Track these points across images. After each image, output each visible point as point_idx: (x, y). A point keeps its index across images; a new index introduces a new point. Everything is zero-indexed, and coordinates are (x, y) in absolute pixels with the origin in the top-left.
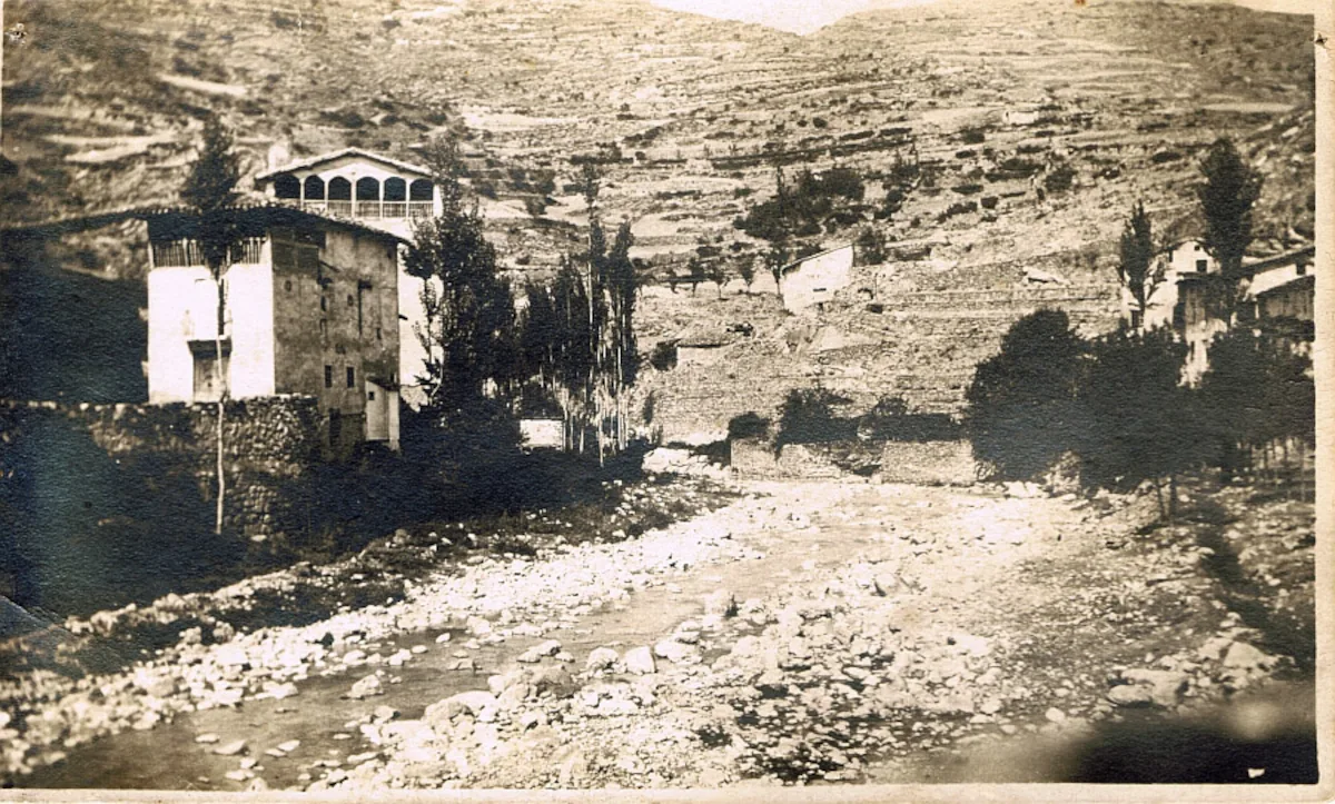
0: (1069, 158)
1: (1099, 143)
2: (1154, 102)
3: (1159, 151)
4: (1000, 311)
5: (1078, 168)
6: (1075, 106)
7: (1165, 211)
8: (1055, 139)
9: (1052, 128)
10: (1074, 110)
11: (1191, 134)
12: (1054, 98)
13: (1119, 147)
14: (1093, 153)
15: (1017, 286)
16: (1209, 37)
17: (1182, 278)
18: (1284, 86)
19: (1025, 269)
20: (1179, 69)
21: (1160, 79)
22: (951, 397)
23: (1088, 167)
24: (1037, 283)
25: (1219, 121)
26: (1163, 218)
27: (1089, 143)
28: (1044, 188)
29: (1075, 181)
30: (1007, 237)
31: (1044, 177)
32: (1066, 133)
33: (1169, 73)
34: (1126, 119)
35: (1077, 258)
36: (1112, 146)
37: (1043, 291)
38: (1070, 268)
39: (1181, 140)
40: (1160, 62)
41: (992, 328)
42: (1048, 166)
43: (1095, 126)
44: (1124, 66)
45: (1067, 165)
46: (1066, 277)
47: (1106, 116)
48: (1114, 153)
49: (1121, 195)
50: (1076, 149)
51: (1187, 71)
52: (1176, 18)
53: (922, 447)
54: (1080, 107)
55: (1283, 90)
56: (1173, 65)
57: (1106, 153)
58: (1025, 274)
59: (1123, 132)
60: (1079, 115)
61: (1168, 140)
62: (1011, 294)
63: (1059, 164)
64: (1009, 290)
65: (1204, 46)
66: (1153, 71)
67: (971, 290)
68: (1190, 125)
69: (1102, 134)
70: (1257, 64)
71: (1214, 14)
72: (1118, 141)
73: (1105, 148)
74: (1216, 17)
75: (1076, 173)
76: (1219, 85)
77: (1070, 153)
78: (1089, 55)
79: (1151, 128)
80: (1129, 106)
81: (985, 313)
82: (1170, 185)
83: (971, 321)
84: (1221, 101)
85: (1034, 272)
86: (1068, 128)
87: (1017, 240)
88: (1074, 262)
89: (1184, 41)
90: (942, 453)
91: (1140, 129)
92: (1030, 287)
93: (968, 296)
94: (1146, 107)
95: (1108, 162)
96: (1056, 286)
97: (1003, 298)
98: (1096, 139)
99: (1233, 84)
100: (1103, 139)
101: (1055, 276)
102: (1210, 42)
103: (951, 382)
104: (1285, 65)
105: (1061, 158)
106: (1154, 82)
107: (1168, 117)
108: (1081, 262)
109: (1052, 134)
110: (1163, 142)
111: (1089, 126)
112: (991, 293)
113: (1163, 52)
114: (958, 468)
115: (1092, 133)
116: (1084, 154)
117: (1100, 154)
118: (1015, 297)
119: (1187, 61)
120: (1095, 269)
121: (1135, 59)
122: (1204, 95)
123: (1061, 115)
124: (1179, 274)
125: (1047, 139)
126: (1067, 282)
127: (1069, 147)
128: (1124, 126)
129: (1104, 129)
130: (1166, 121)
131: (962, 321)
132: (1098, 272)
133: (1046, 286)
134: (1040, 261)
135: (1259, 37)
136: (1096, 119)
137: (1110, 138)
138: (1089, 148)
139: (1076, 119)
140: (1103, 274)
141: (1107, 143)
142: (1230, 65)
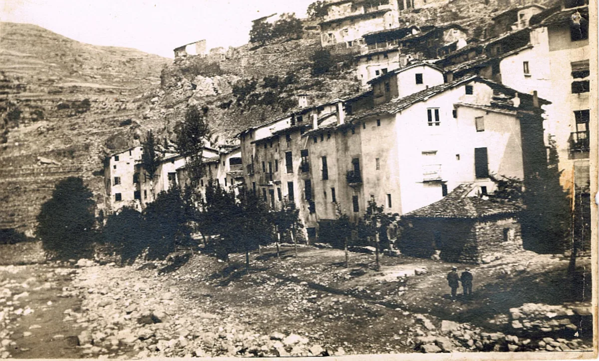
0: (18, 105)
1: (32, 98)
2: (53, 81)
3: (59, 103)
4: (28, 178)
5: (22, 110)
6: (17, 81)
7: (103, 132)
8: (10, 96)
9: (6, 90)
10: (16, 83)
11: (73, 96)
12: (5, 76)
13: (41, 101)
14: (29, 103)
15: (36, 166)
16: (63, 53)
17: (137, 163)
18: (95, 76)
19: (39, 158)
20: (51, 66)
21: (43, 70)
22: (11, 220)
23: (27, 109)
24: (45, 165)
25: (84, 91)
26: (102, 135)
27: (27, 98)
28: (7, 119)
29: (22, 116)
30: (26, 143)
31: (7, 113)
32: (14, 93)
33: (47, 67)
34: (42, 88)
35: (64, 153)
36: (37, 100)
37: (50, 168)
38: (62, 157)
39: (69, 99)
40: (43, 62)
41: (27, 186)
42: (8, 109)
43: (28, 91)
44: (26, 63)
45: (17, 108)
46: (59, 161)
47: (33, 87)
48: (39, 104)
49: (80, 124)
50: (21, 101)
51: (55, 67)
52: (48, 43)
53: (12, 246)
54: (19, 81)
55: (95, 78)
56: (48, 64)
57: (35, 103)
58: (39, 160)
59: (42, 94)
60: (19, 85)
61: (63, 98)
62: (33, 170)
63: (14, 107)
64: (31, 168)
65: (61, 57)
66: (40, 66)
67: (11, 168)
68: (71, 92)
69: (32, 94)
70: (83, 66)
71: (64, 43)
72: (40, 98)
73: (35, 101)
74: (65, 44)
75: (22, 112)
76: (69, 74)
77: (18, 103)
78: (10, 57)
79: (55, 93)
80: (42, 82)
81: (20, 179)
82: (103, 121)
83: (15, 183)
84: (71, 81)
85: (44, 160)
86: (15, 91)
87: (31, 144)
88: (63, 154)
89: (52, 54)
90: (24, 248)
91: (49, 93)
92: (42, 166)
93: (11, 171)
94: (50, 83)
95: (37, 107)
96: (55, 166)
97: (29, 172)
98: (30, 96)
99: (75, 74)
100: (33, 96)
101: (54, 161)
102: (63, 55)
103: (10, 213)
104: (95, 67)
105: (14, 105)
106: (41, 71)
107: (61, 88)
108: (66, 155)
109: (7, 93)
110: (61, 99)
111: (25, 90)
112: (22, 170)
113: (44, 58)
114: (35, 255)
115: (27, 94)
116: (24, 103)
117: (32, 103)
118: (35, 171)
119: (54, 63)
120: (73, 158)
121: (31, 60)
122: (64, 78)
123: (10, 84)
124: (136, 161)
125: (5, 96)
126: (60, 164)
127: (17, 100)
128: (42, 91)
129: (33, 92)
130: (60, 90)
131: (10, 183)
132: (75, 159)
133: (49, 166)
134: (46, 154)
135: (84, 54)
136: (28, 88)
137: (36, 96)
138: (27, 101)
139: (18, 87)
140: (78, 160)
141: (35, 98)
142: (72, 66)
